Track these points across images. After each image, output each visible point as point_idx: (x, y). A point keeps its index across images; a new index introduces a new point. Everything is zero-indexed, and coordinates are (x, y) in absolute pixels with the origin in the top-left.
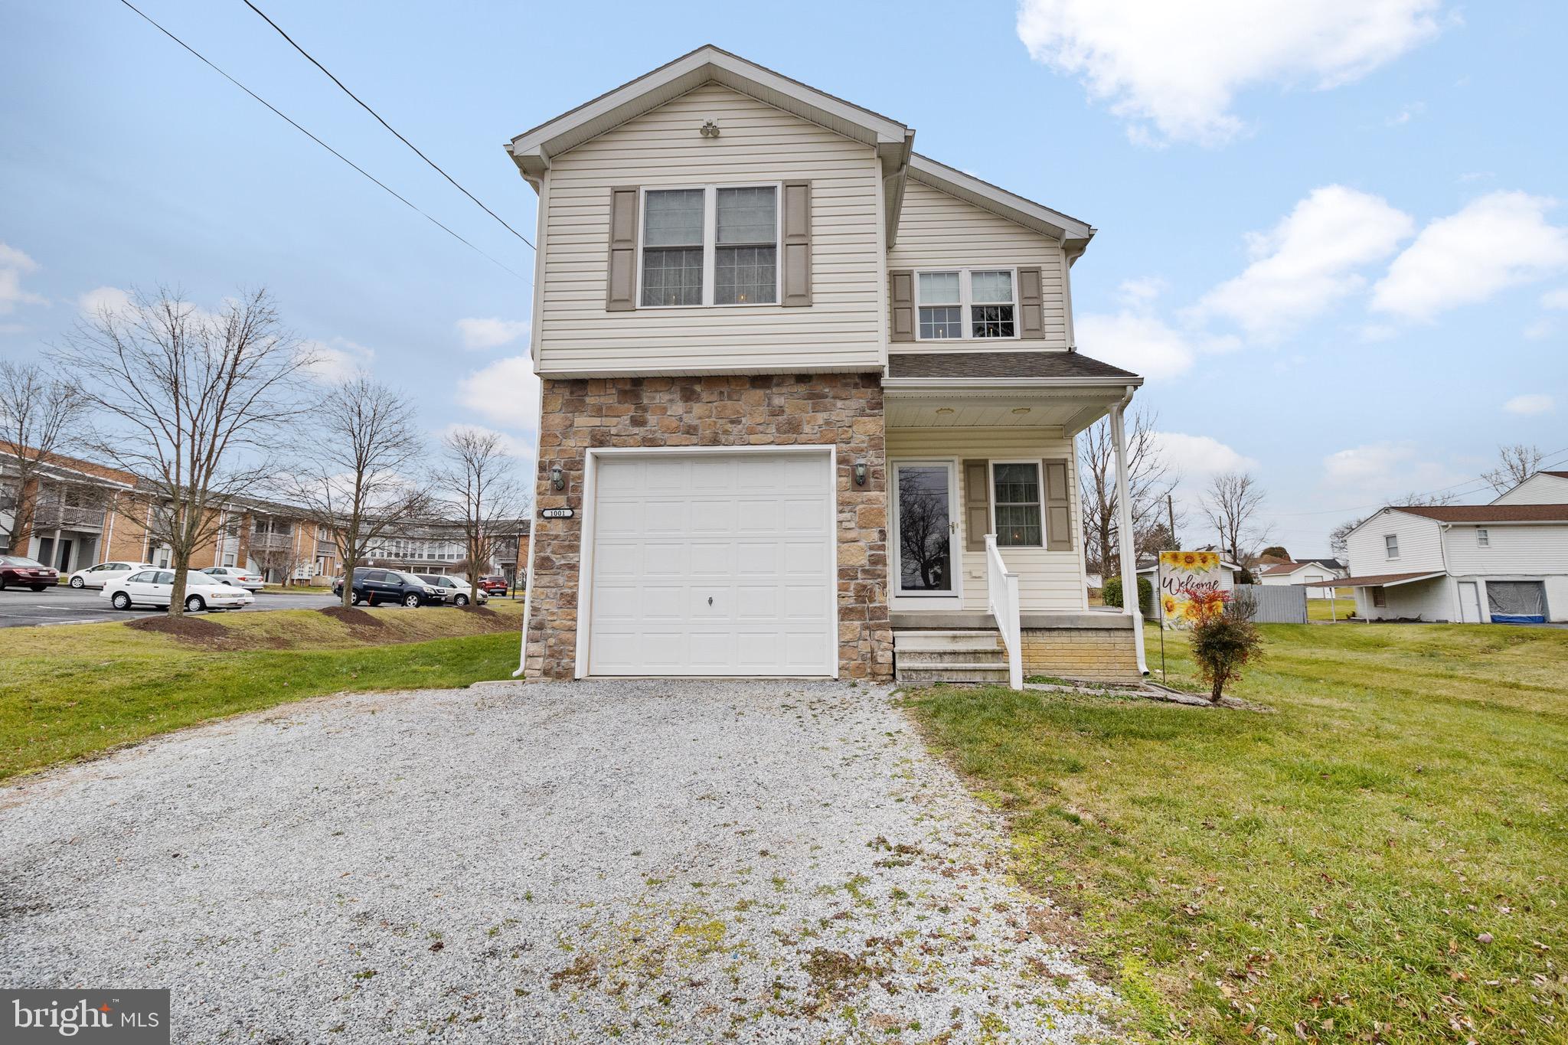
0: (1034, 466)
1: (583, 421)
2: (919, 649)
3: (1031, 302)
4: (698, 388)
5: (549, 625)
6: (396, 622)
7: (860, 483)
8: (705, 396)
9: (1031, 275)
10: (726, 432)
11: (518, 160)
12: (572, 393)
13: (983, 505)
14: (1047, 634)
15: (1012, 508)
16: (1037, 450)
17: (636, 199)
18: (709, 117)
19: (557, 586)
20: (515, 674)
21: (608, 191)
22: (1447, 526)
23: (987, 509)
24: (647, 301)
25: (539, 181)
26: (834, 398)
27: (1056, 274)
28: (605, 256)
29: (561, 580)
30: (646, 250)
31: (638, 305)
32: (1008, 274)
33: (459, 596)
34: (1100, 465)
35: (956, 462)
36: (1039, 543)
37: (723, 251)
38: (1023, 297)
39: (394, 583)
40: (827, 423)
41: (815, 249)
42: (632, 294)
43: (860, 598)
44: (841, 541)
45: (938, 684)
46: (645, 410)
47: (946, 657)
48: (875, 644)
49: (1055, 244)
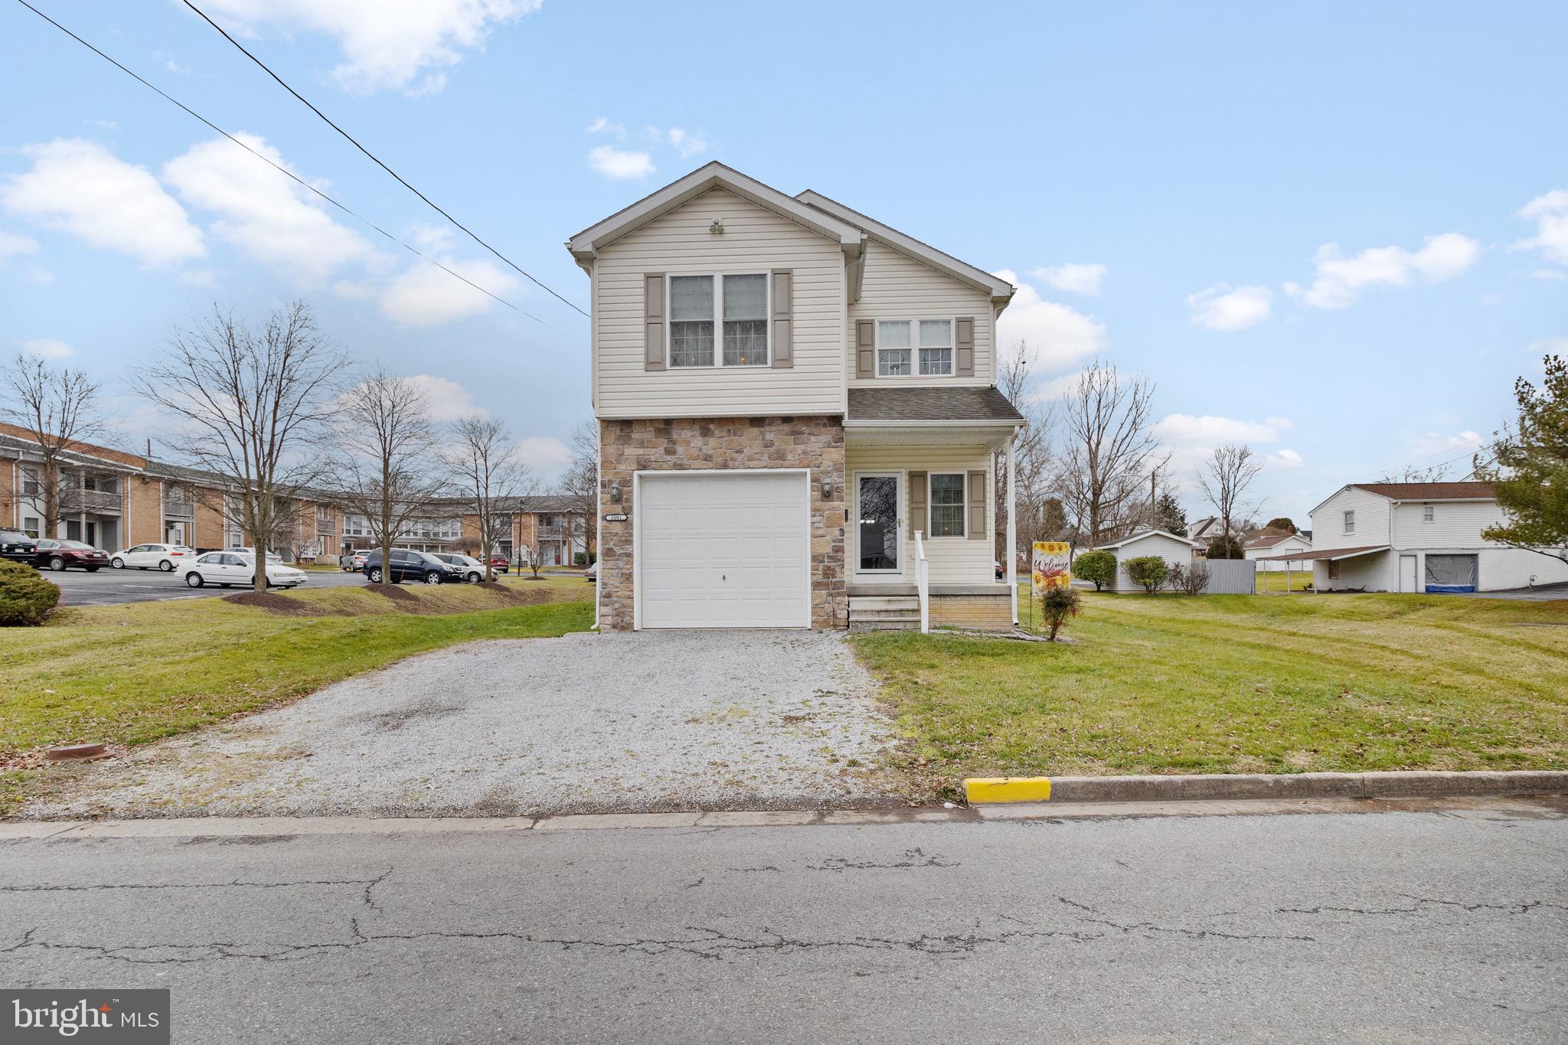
0: (961, 477)
1: (631, 451)
2: (864, 608)
3: (964, 346)
4: (712, 427)
5: (614, 595)
6: (429, 598)
7: (827, 496)
8: (717, 433)
9: (966, 324)
10: (732, 459)
11: (574, 254)
12: (621, 430)
13: (923, 505)
14: (954, 598)
15: (944, 508)
16: (964, 464)
17: (663, 283)
18: (717, 217)
19: (619, 568)
20: (593, 627)
21: (642, 276)
22: (1396, 503)
23: (925, 509)
24: (675, 362)
25: (591, 269)
26: (809, 434)
27: (986, 323)
28: (642, 328)
29: (621, 564)
30: (672, 324)
31: (668, 367)
32: (949, 322)
33: (471, 573)
34: (1094, 437)
35: (904, 473)
36: (962, 534)
37: (728, 326)
38: (959, 342)
39: (416, 562)
40: (804, 453)
41: (796, 324)
42: (663, 359)
43: (826, 575)
44: (814, 536)
45: (874, 630)
46: (674, 443)
47: (882, 614)
48: (836, 606)
49: (984, 298)
